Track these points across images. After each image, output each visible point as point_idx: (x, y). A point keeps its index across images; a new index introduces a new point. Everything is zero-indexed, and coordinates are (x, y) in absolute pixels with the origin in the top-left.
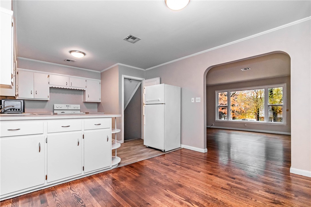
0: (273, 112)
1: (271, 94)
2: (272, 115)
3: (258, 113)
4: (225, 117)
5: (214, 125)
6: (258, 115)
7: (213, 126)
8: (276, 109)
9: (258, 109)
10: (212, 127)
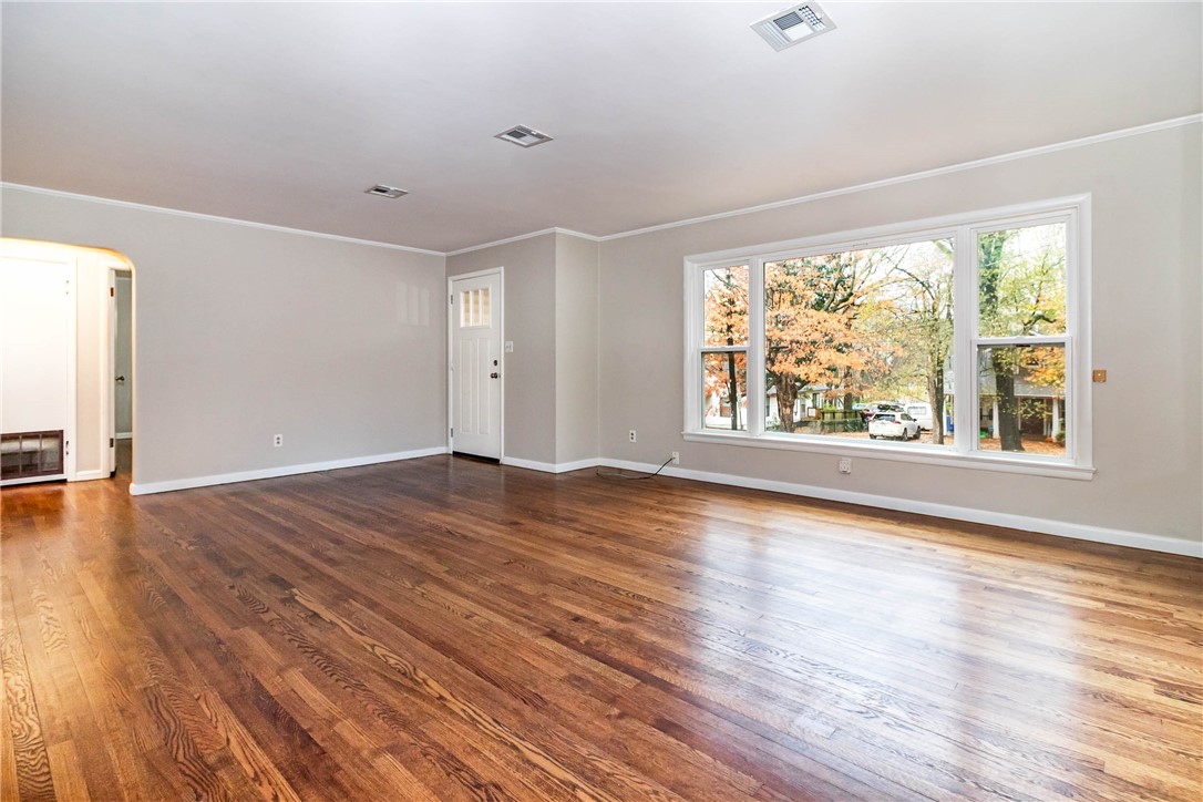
0: (997, 377)
1: (988, 301)
2: (994, 385)
3: (941, 381)
4: (815, 395)
5: (677, 461)
6: (937, 389)
7: (676, 466)
8: (1011, 364)
9: (940, 363)
10: (668, 471)
